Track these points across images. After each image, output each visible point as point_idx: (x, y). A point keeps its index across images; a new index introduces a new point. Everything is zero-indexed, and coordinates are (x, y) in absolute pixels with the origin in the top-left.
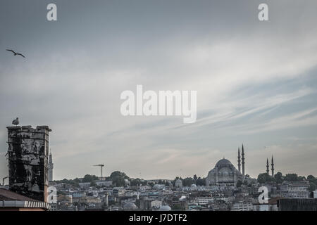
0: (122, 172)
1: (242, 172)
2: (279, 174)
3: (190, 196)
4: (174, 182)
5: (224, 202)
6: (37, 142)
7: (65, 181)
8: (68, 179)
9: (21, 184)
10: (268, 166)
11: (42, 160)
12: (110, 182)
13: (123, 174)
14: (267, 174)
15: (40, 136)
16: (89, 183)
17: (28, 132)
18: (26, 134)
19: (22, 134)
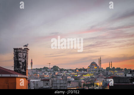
0: (57, 66)
1: (100, 67)
2: (114, 68)
3: (81, 75)
4: (75, 70)
5: (93, 77)
6: (24, 54)
7: (37, 69)
8: (38, 68)
9: (18, 69)
10: (110, 65)
11: (26, 60)
12: (53, 70)
13: (57, 67)
14: (109, 68)
15: (25, 52)
16: (45, 70)
17: (21, 50)
18: (20, 51)
19: (19, 51)
